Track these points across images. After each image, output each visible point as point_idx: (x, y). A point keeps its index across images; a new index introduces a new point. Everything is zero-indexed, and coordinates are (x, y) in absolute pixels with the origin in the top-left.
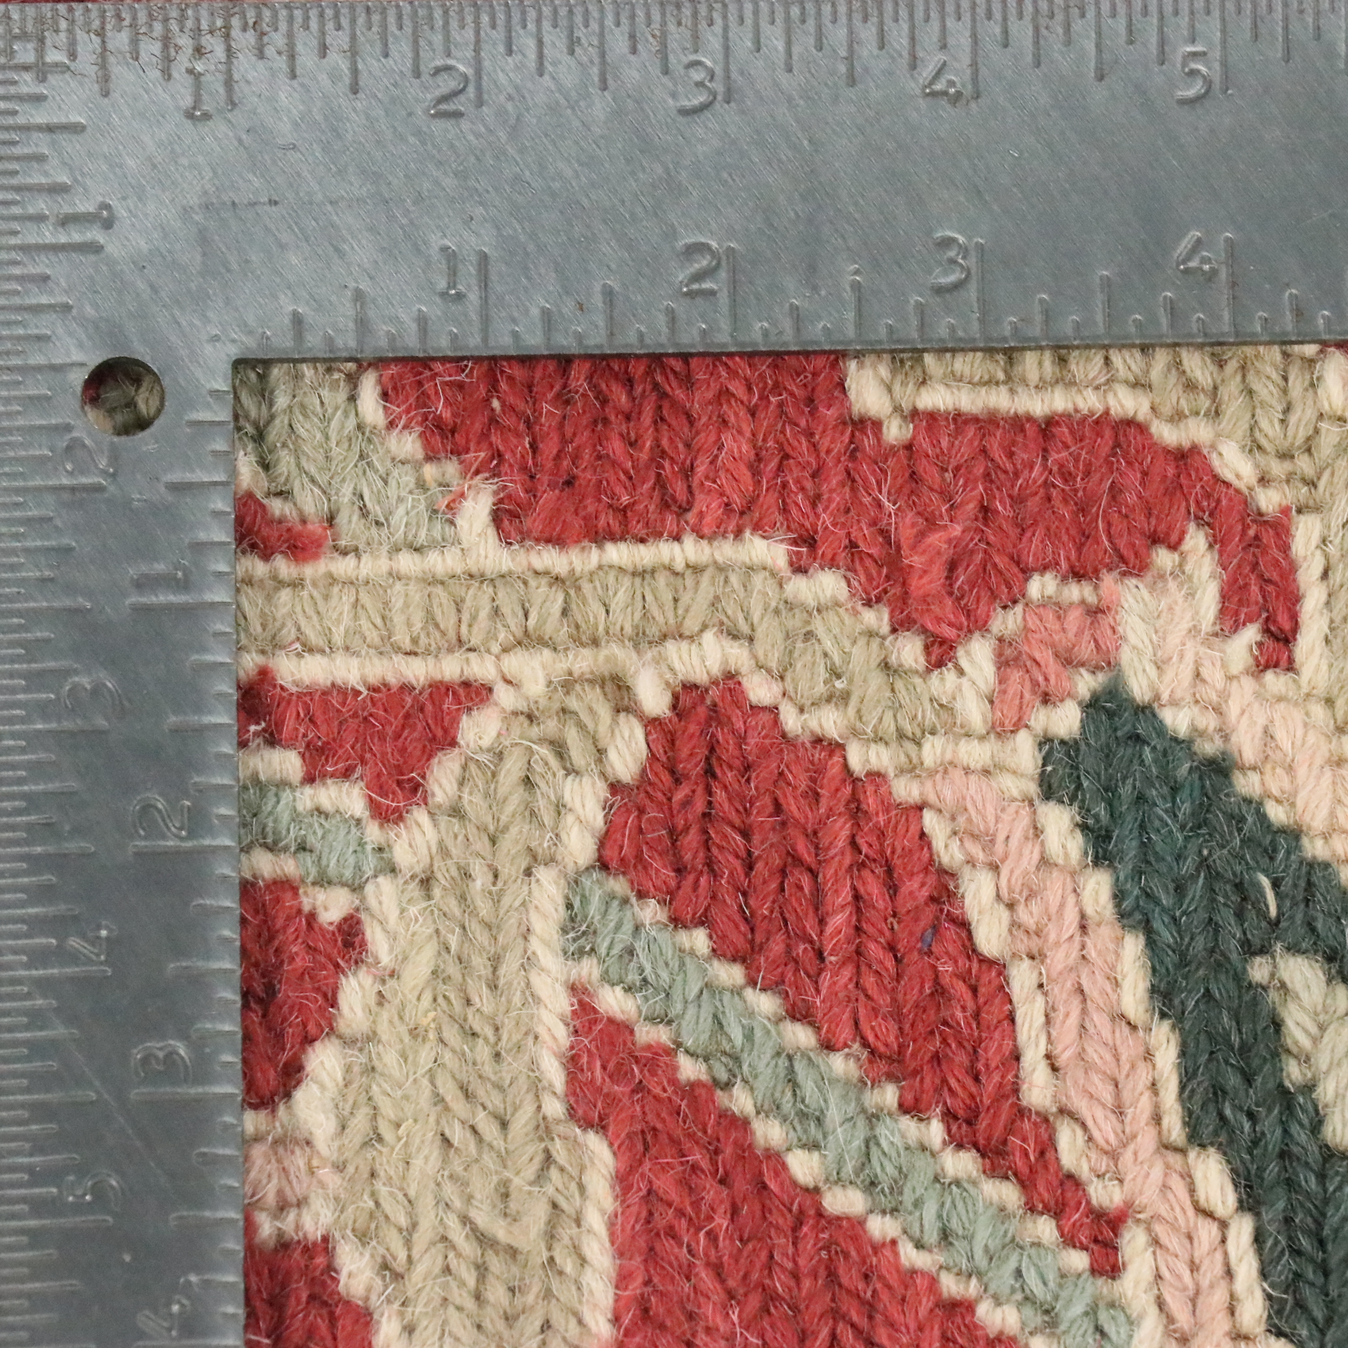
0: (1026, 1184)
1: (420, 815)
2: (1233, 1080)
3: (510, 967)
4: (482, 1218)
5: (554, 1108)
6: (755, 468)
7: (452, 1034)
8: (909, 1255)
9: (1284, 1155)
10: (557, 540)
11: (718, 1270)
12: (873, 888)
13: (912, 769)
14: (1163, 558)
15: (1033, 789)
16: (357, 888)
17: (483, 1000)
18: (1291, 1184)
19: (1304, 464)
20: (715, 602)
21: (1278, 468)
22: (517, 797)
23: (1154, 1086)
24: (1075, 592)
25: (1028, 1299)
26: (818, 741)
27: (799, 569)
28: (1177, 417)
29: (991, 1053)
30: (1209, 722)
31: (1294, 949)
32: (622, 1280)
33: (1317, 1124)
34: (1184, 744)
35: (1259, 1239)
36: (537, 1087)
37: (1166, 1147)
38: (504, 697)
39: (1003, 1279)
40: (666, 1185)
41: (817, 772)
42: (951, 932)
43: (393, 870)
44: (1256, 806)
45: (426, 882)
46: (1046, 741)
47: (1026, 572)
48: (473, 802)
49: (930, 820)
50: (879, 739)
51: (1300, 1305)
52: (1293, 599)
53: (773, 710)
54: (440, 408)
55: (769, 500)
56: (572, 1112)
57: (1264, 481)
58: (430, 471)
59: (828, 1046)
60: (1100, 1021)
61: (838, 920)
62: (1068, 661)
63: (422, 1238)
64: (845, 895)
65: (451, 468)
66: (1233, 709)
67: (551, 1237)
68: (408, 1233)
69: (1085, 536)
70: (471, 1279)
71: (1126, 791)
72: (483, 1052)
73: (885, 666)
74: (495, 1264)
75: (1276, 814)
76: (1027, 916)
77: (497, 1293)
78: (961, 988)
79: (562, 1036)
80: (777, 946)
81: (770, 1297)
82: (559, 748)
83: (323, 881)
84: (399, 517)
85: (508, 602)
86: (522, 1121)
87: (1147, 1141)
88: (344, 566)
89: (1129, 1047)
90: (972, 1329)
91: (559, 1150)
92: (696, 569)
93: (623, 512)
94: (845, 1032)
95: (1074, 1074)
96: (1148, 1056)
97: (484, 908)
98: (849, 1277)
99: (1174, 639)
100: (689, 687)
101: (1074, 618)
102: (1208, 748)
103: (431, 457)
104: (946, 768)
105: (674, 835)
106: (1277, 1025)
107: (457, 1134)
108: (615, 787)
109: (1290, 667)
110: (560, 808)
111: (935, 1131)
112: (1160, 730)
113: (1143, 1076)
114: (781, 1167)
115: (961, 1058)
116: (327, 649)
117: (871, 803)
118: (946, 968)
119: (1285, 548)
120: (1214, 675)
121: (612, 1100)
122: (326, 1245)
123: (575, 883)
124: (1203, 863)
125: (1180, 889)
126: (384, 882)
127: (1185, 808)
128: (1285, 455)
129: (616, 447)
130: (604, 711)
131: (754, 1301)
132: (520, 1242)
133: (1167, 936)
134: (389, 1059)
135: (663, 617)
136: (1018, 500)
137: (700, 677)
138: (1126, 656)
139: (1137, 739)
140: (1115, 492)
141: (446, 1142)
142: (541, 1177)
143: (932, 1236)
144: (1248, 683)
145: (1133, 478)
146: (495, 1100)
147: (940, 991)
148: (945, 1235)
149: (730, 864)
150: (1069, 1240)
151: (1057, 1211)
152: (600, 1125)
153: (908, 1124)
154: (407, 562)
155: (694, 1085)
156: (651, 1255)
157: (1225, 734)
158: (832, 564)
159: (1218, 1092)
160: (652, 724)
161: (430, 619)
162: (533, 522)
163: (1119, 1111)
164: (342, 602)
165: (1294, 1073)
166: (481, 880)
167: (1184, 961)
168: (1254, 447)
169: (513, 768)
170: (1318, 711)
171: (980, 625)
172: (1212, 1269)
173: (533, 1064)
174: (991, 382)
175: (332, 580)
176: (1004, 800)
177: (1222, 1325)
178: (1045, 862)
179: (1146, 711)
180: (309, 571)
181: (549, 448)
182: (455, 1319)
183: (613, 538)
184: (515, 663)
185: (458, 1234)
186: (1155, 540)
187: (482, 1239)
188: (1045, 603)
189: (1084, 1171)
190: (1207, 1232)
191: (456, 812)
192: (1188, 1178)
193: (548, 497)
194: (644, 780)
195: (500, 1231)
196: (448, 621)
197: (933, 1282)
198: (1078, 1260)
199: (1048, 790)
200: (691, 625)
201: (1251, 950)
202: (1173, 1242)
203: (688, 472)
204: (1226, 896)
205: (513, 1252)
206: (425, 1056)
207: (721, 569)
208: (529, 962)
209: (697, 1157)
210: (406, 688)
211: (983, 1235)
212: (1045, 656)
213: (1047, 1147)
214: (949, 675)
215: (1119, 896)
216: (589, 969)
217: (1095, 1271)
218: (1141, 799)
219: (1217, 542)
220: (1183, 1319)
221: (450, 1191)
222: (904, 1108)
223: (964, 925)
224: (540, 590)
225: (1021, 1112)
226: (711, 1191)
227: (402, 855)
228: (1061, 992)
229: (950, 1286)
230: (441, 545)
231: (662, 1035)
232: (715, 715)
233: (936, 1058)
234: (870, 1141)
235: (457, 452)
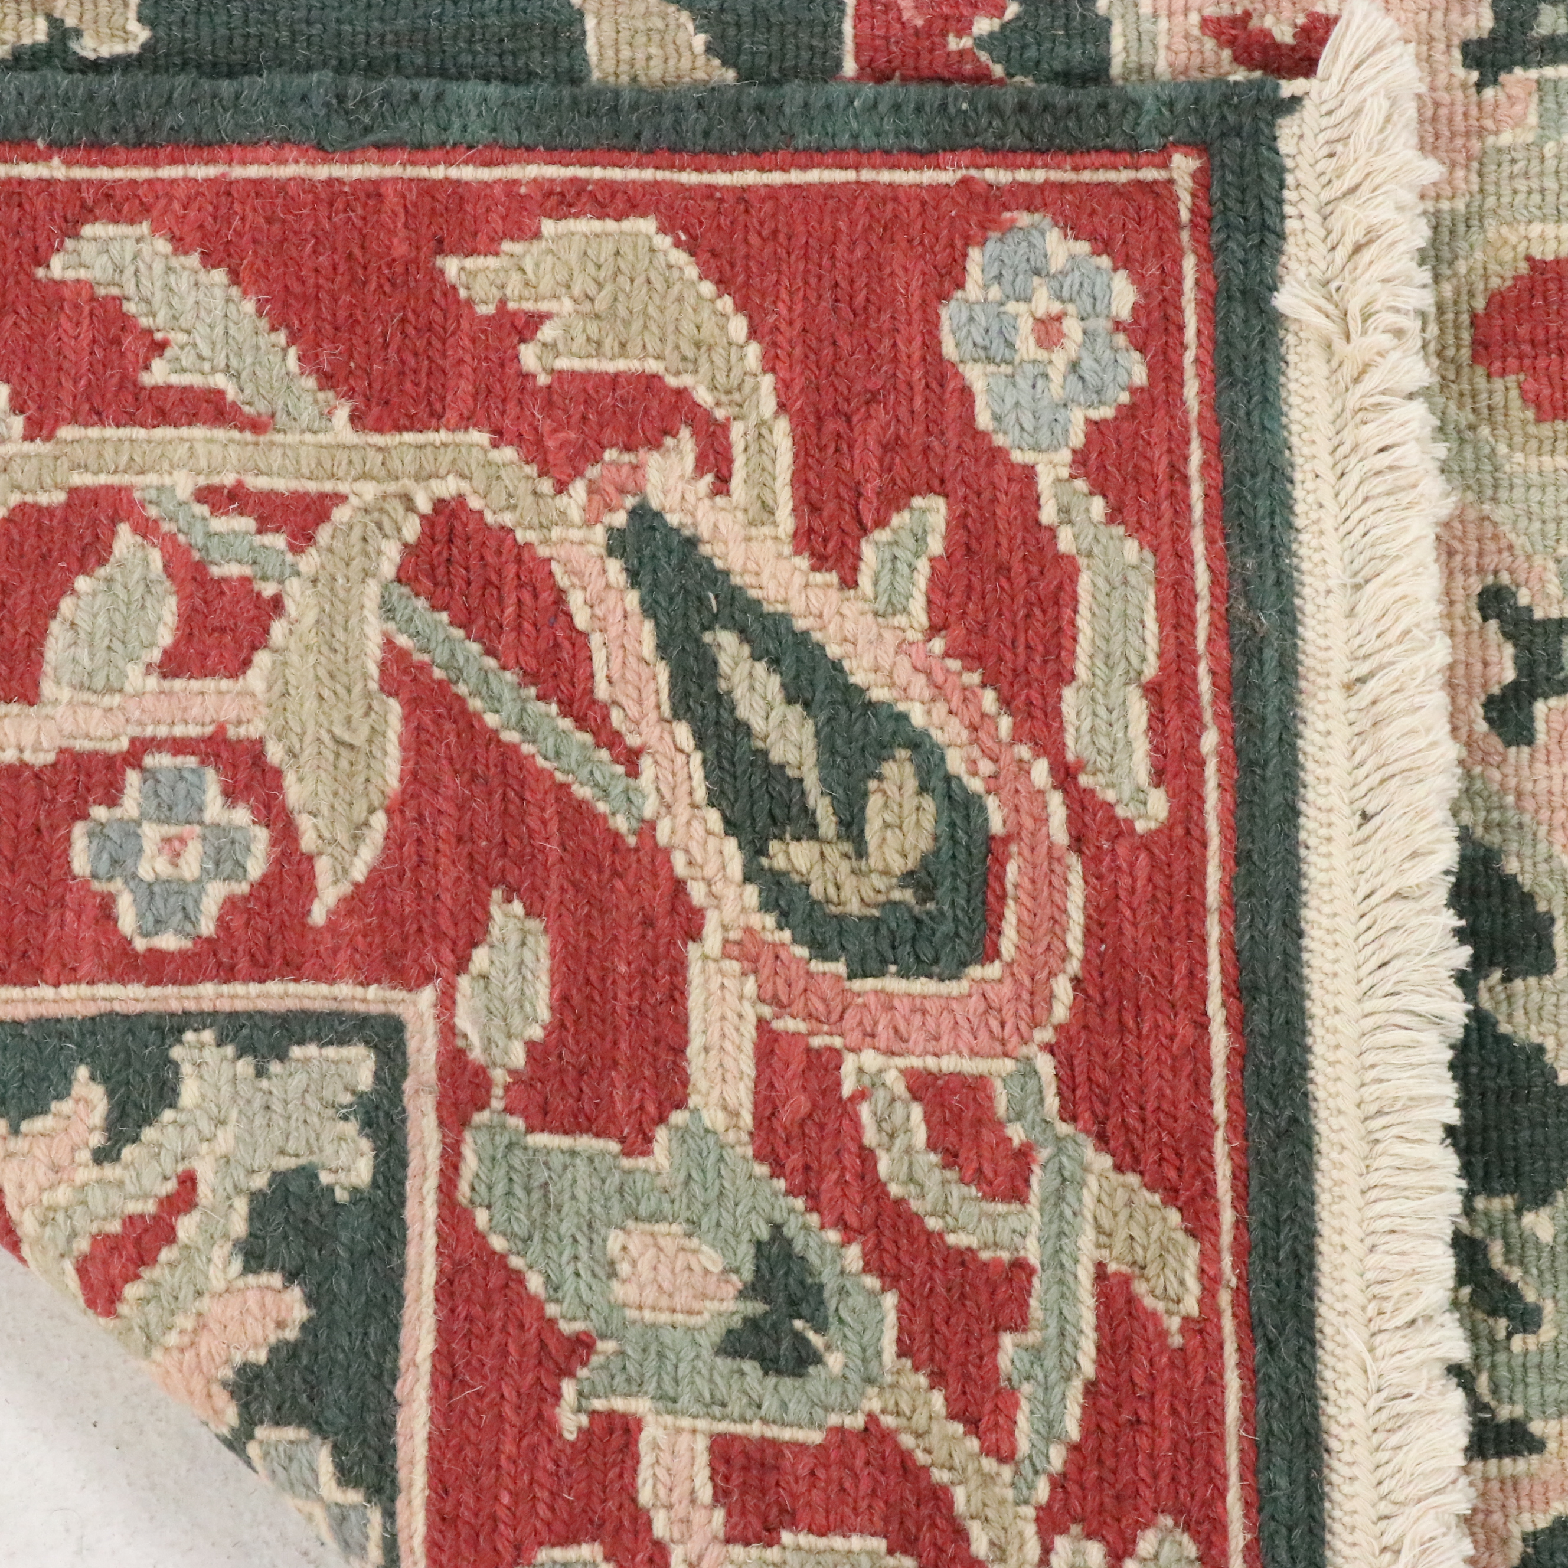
0: (595, 734)
1: (312, 551)
2: (694, 689)
3: (354, 621)
4: (338, 731)
5: (374, 686)
6: (475, 396)
7: (325, 649)
8: (540, 761)
9: (717, 723)
10: (380, 430)
11: (451, 760)
12: (527, 597)
13: (546, 541)
14: (669, 441)
15: (603, 551)
16: (281, 582)
17: (340, 635)
18: (720, 737)
19: (737, 397)
20: (454, 462)
21: (724, 399)
22: (358, 546)
23: (657, 692)
24: (627, 457)
25: (597, 785)
26: (502, 527)
27: (495, 445)
28: (678, 373)
29: (581, 673)
30: (688, 520)
31: (724, 627)
32: (405, 761)
33: (732, 710)
34: (677, 531)
35: (704, 762)
36: (365, 676)
37: (662, 720)
38: (354, 500)
39: (584, 773)
40: (427, 720)
41: (501, 542)
42: (562, 618)
43: (298, 574)
44: (709, 560)
45: (315, 581)
46: (610, 529)
47: (603, 448)
48: (338, 545)
49: (555, 566)
50: (531, 527)
51: (722, 792)
52: (730, 461)
53: (481, 513)
54: (326, 367)
55: (481, 413)
56: (382, 689)
57: (718, 404)
58: (321, 396)
59: (504, 668)
60: (632, 661)
61: (509, 611)
62: (622, 491)
63: (309, 738)
64: (513, 600)
65: (330, 394)
66: (699, 514)
67: (370, 741)
68: (301, 738)
69: (631, 431)
70: (331, 757)
71: (647, 552)
72: (339, 658)
73: (535, 493)
74: (343, 751)
75: (718, 564)
76: (599, 611)
77: (344, 764)
78: (566, 644)
79: (378, 654)
80: (481, 621)
81: (474, 775)
82: (380, 526)
83: (264, 578)
84: (305, 416)
85: (356, 457)
86: (357, 689)
87: (653, 716)
88: (279, 438)
89: (645, 672)
90: (570, 794)
91: (376, 705)
92: (445, 445)
93: (411, 417)
94: (512, 662)
95: (619, 686)
96: (655, 677)
97: (342, 594)
98: (512, 768)
99: (672, 482)
100: (441, 501)
101: (625, 470)
102: (687, 532)
103: (321, 389)
104: (562, 541)
105: (433, 568)
106: (715, 663)
107: (326, 693)
108: (406, 545)
109: (728, 494)
110: (379, 552)
111: (554, 708)
112: (665, 524)
113: (652, 686)
114: (480, 720)
115: (566, 676)
116: (269, 474)
117: (526, 556)
118: (560, 634)
119: (727, 437)
120: (691, 498)
121: (401, 683)
122: (261, 741)
123: (386, 587)
124: (682, 587)
125: (671, 599)
126: (295, 580)
127: (674, 561)
128: (728, 392)
129: (408, 386)
130: (401, 509)
131: (467, 776)
132: (356, 742)
133: (664, 621)
134: (294, 658)
135: (429, 467)
136: (600, 414)
137: (446, 496)
138: (649, 489)
139: (653, 528)
140: (646, 410)
141: (321, 697)
142: (367, 714)
143: (551, 754)
144: (707, 502)
145: (655, 403)
146: (345, 679)
147: (557, 645)
148: (558, 755)
149: (459, 583)
150: (616, 761)
151: (610, 747)
152: (396, 694)
153: (541, 704)
154: (308, 437)
155: (440, 682)
156: (418, 752)
157: (695, 525)
158: (511, 443)
159: (687, 694)
160: (423, 517)
161: (319, 464)
162: (370, 420)
163: (640, 702)
164: (277, 453)
165: (723, 685)
166: (341, 581)
167: (671, 633)
168: (713, 388)
169: (357, 532)
170: (740, 515)
171: (579, 473)
172: (682, 775)
173: (363, 666)
174: (589, 356)
175: (272, 443)
176: (590, 556)
177: (687, 800)
178: (608, 586)
179: (658, 515)
180: (262, 439)
181: (377, 386)
182: (323, 775)
183: (407, 429)
184: (358, 486)
185: (326, 738)
186: (665, 432)
187: (339, 742)
188: (613, 462)
189: (623, 730)
190: (680, 759)
191: (330, 550)
192: (672, 734)
193: (376, 410)
194: (419, 543)
195: (347, 737)
196: (327, 465)
197: (551, 775)
198: (620, 769)
199: (611, 552)
200: (442, 471)
201: (705, 628)
202: (665, 763)
203: (443, 399)
204: (693, 602)
205: (352, 747)
206: (312, 659)
207: (458, 445)
208: (363, 620)
209: (441, 710)
210: (307, 494)
211: (575, 754)
212: (611, 489)
213: (606, 718)
214: (564, 497)
215: (642, 602)
216: (391, 626)
217: (628, 774)
218: (654, 556)
219: (695, 434)
220: (668, 797)
221: (322, 719)
222: (539, 698)
223: (569, 615)
224: (371, 453)
225: (594, 702)
226: (448, 726)
227: (303, 567)
228: (614, 648)
229: (559, 777)
230: (325, 431)
231: (426, 658)
232: (453, 514)
233: (555, 676)
234: (523, 710)
235: (332, 387)
